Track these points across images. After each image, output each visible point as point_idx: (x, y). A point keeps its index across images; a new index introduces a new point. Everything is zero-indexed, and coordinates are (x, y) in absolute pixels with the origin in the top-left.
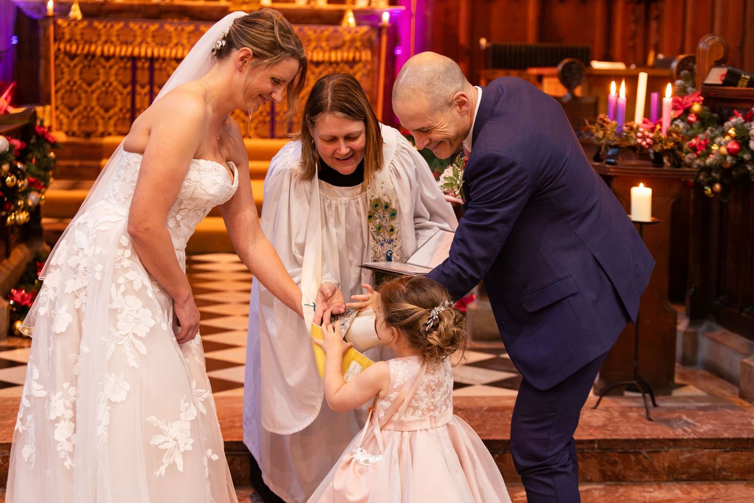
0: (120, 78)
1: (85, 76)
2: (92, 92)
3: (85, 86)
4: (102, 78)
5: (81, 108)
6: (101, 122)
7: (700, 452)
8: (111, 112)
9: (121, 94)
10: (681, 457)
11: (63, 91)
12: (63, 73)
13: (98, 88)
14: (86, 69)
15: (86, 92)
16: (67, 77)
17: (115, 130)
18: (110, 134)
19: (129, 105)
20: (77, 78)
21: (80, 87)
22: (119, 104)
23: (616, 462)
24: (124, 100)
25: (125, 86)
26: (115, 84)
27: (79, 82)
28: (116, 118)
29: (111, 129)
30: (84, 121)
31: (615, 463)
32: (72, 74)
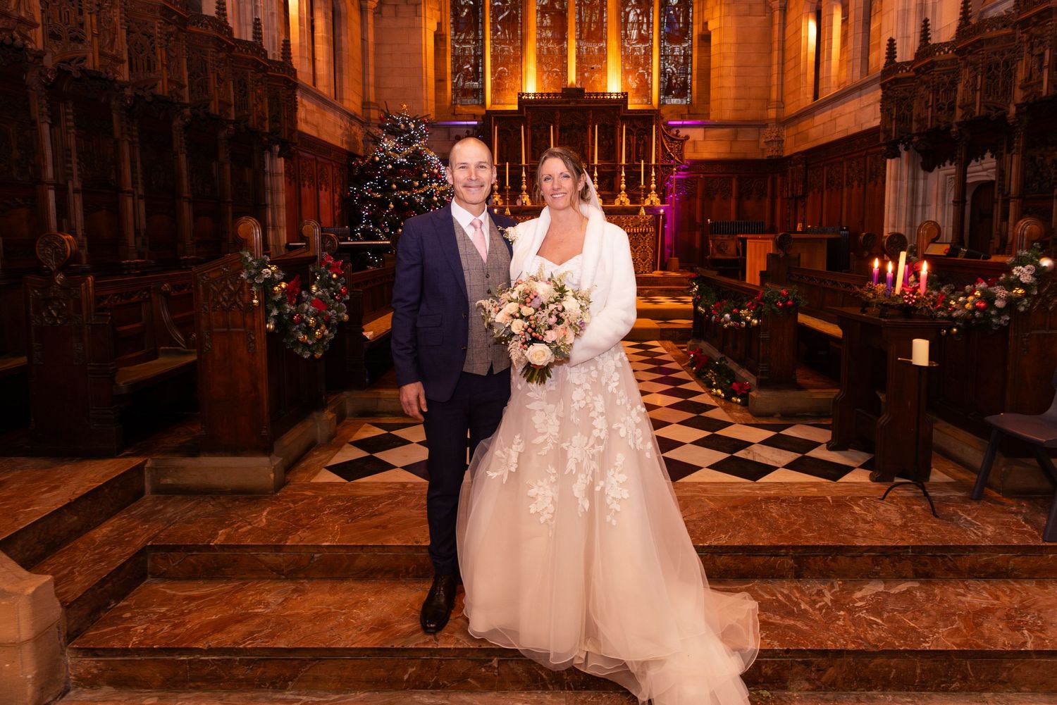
7: (995, 556)
10: (979, 560)
23: (927, 563)
31: (925, 564)
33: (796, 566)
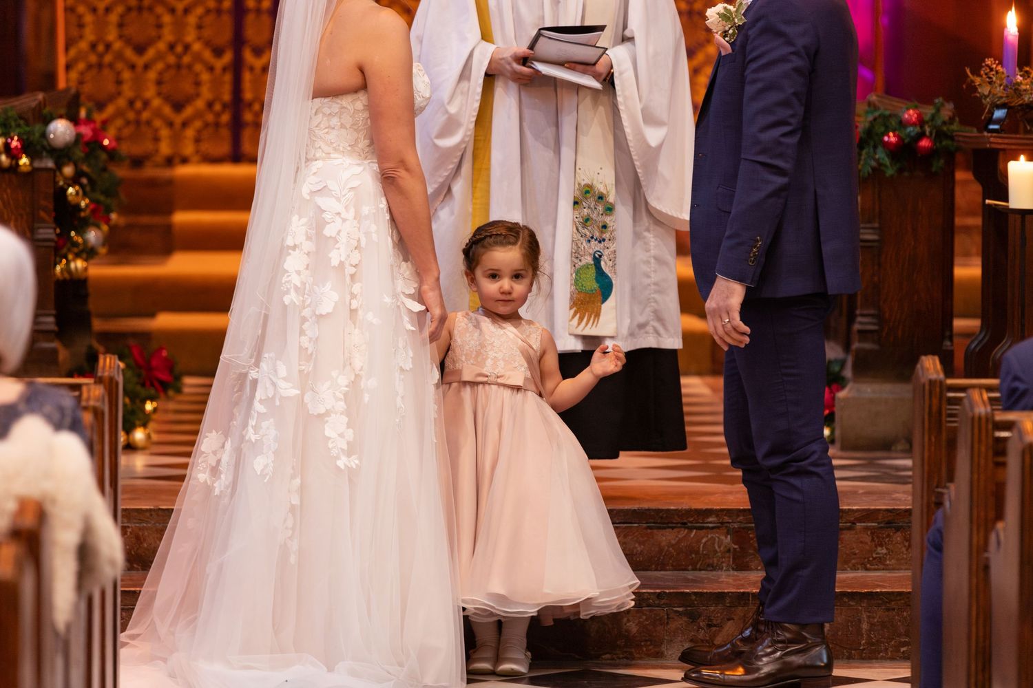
0: (207, 33)
1: (129, 31)
2: (147, 67)
3: (129, 53)
4: (168, 35)
5: (121, 102)
6: (165, 133)
8: (188, 111)
9: (211, 69)
11: (81, 66)
12: (81, 26)
13: (160, 57)
14: (134, 14)
15: (133, 67)
16: (89, 35)
17: (197, 152)
18: (185, 161)
19: (227, 97)
20: (112, 35)
21: (120, 56)
22: (206, 93)
24: (216, 84)
25: (218, 52)
26: (197, 47)
27: (117, 45)
28: (198, 124)
29: (188, 149)
30: (126, 132)
32: (101, 26)
33: (736, 547)
